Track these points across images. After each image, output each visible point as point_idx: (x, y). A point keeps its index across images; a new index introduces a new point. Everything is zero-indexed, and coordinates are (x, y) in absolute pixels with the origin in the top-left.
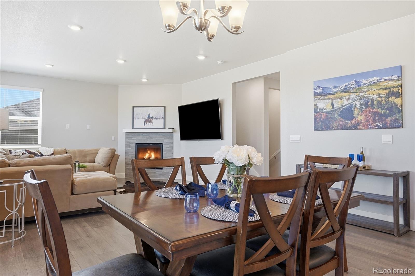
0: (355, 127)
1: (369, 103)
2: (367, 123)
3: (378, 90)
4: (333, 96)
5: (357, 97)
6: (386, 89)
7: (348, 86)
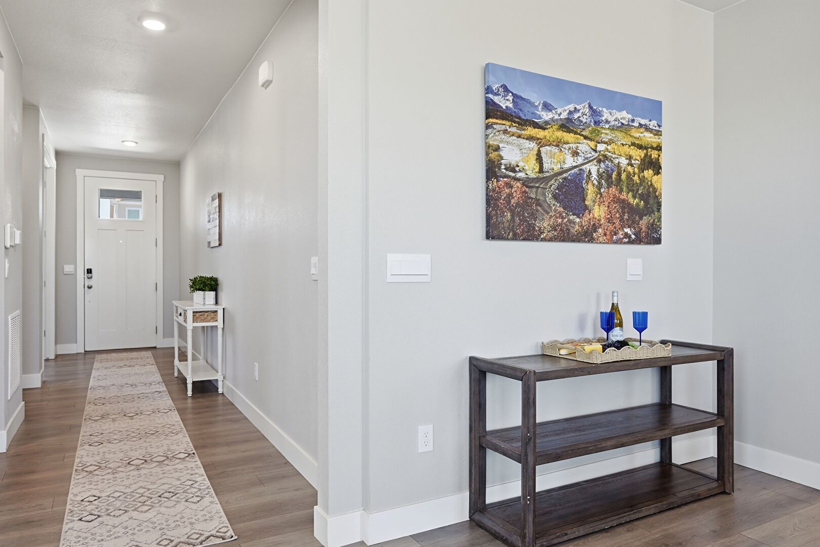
0: (587, 236)
1: (614, 176)
2: (611, 227)
3: (629, 146)
4: (540, 134)
5: (593, 153)
6: (640, 147)
7: (576, 116)
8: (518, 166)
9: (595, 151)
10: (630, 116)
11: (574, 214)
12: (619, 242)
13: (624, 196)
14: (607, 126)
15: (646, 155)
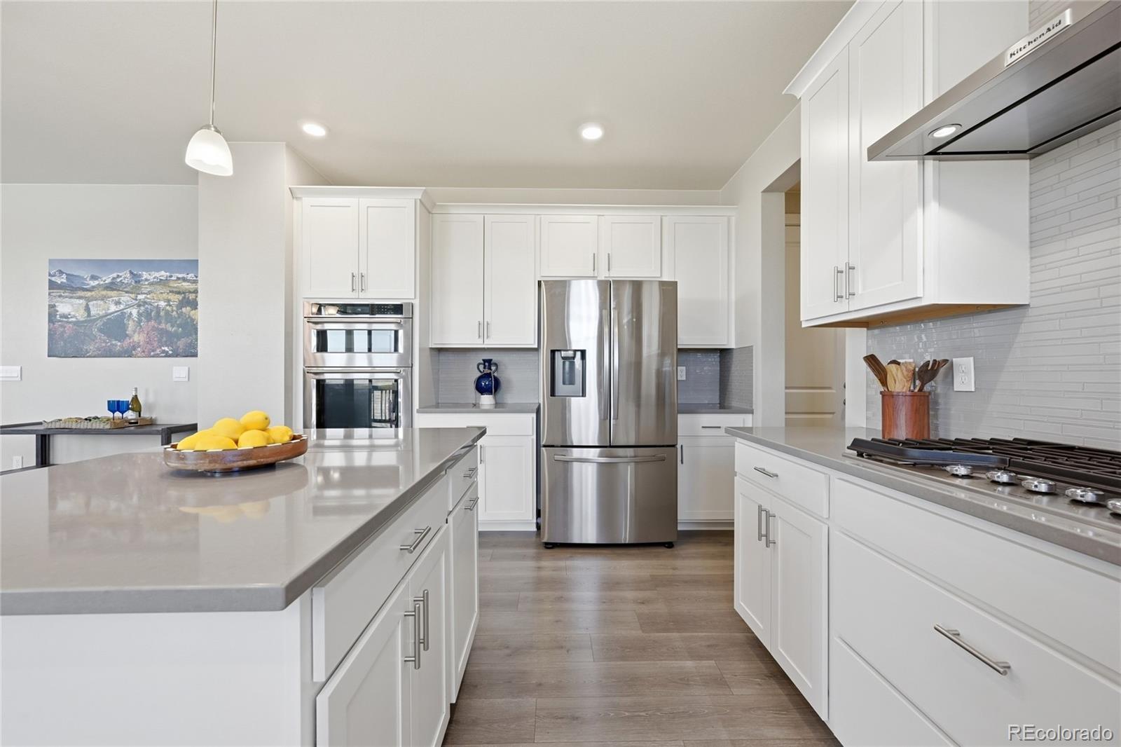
0: (128, 353)
1: (153, 314)
2: (149, 347)
3: (168, 293)
4: (89, 294)
5: (134, 301)
6: (179, 293)
7: (119, 280)
8: (69, 315)
9: (137, 300)
10: (168, 274)
11: (116, 340)
12: (157, 356)
13: (163, 326)
14: (147, 283)
15: (184, 298)
